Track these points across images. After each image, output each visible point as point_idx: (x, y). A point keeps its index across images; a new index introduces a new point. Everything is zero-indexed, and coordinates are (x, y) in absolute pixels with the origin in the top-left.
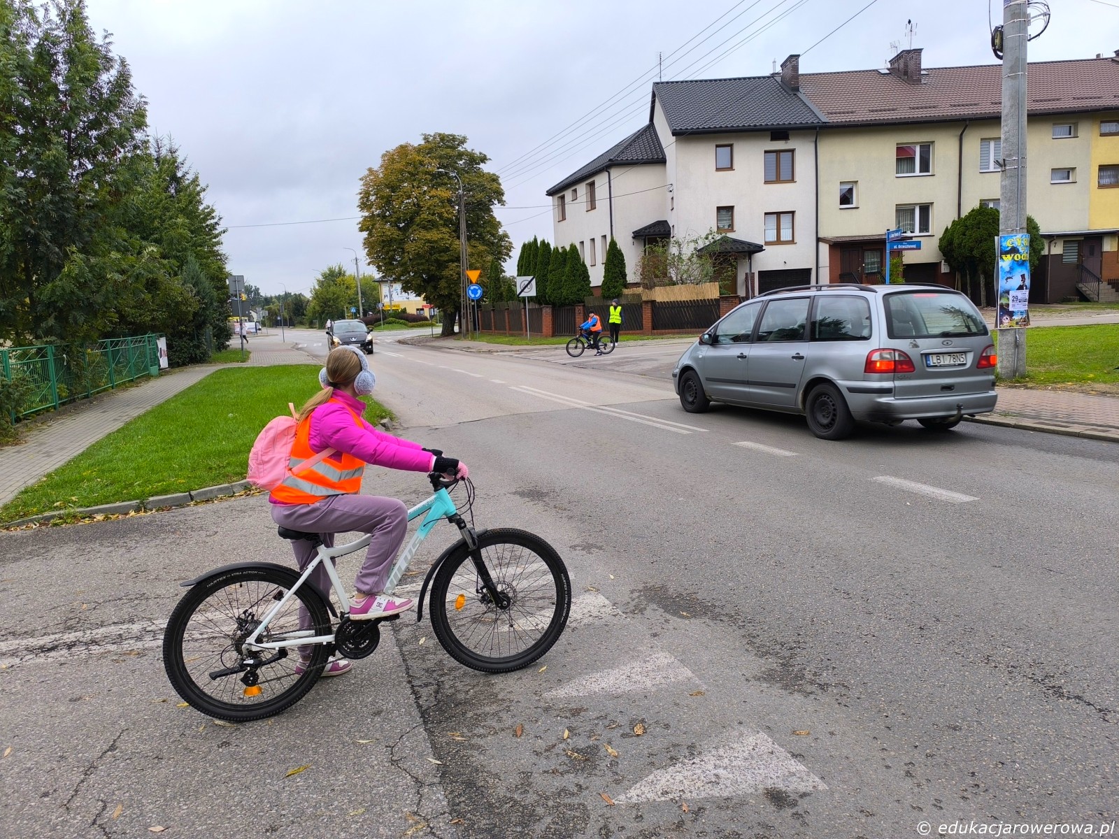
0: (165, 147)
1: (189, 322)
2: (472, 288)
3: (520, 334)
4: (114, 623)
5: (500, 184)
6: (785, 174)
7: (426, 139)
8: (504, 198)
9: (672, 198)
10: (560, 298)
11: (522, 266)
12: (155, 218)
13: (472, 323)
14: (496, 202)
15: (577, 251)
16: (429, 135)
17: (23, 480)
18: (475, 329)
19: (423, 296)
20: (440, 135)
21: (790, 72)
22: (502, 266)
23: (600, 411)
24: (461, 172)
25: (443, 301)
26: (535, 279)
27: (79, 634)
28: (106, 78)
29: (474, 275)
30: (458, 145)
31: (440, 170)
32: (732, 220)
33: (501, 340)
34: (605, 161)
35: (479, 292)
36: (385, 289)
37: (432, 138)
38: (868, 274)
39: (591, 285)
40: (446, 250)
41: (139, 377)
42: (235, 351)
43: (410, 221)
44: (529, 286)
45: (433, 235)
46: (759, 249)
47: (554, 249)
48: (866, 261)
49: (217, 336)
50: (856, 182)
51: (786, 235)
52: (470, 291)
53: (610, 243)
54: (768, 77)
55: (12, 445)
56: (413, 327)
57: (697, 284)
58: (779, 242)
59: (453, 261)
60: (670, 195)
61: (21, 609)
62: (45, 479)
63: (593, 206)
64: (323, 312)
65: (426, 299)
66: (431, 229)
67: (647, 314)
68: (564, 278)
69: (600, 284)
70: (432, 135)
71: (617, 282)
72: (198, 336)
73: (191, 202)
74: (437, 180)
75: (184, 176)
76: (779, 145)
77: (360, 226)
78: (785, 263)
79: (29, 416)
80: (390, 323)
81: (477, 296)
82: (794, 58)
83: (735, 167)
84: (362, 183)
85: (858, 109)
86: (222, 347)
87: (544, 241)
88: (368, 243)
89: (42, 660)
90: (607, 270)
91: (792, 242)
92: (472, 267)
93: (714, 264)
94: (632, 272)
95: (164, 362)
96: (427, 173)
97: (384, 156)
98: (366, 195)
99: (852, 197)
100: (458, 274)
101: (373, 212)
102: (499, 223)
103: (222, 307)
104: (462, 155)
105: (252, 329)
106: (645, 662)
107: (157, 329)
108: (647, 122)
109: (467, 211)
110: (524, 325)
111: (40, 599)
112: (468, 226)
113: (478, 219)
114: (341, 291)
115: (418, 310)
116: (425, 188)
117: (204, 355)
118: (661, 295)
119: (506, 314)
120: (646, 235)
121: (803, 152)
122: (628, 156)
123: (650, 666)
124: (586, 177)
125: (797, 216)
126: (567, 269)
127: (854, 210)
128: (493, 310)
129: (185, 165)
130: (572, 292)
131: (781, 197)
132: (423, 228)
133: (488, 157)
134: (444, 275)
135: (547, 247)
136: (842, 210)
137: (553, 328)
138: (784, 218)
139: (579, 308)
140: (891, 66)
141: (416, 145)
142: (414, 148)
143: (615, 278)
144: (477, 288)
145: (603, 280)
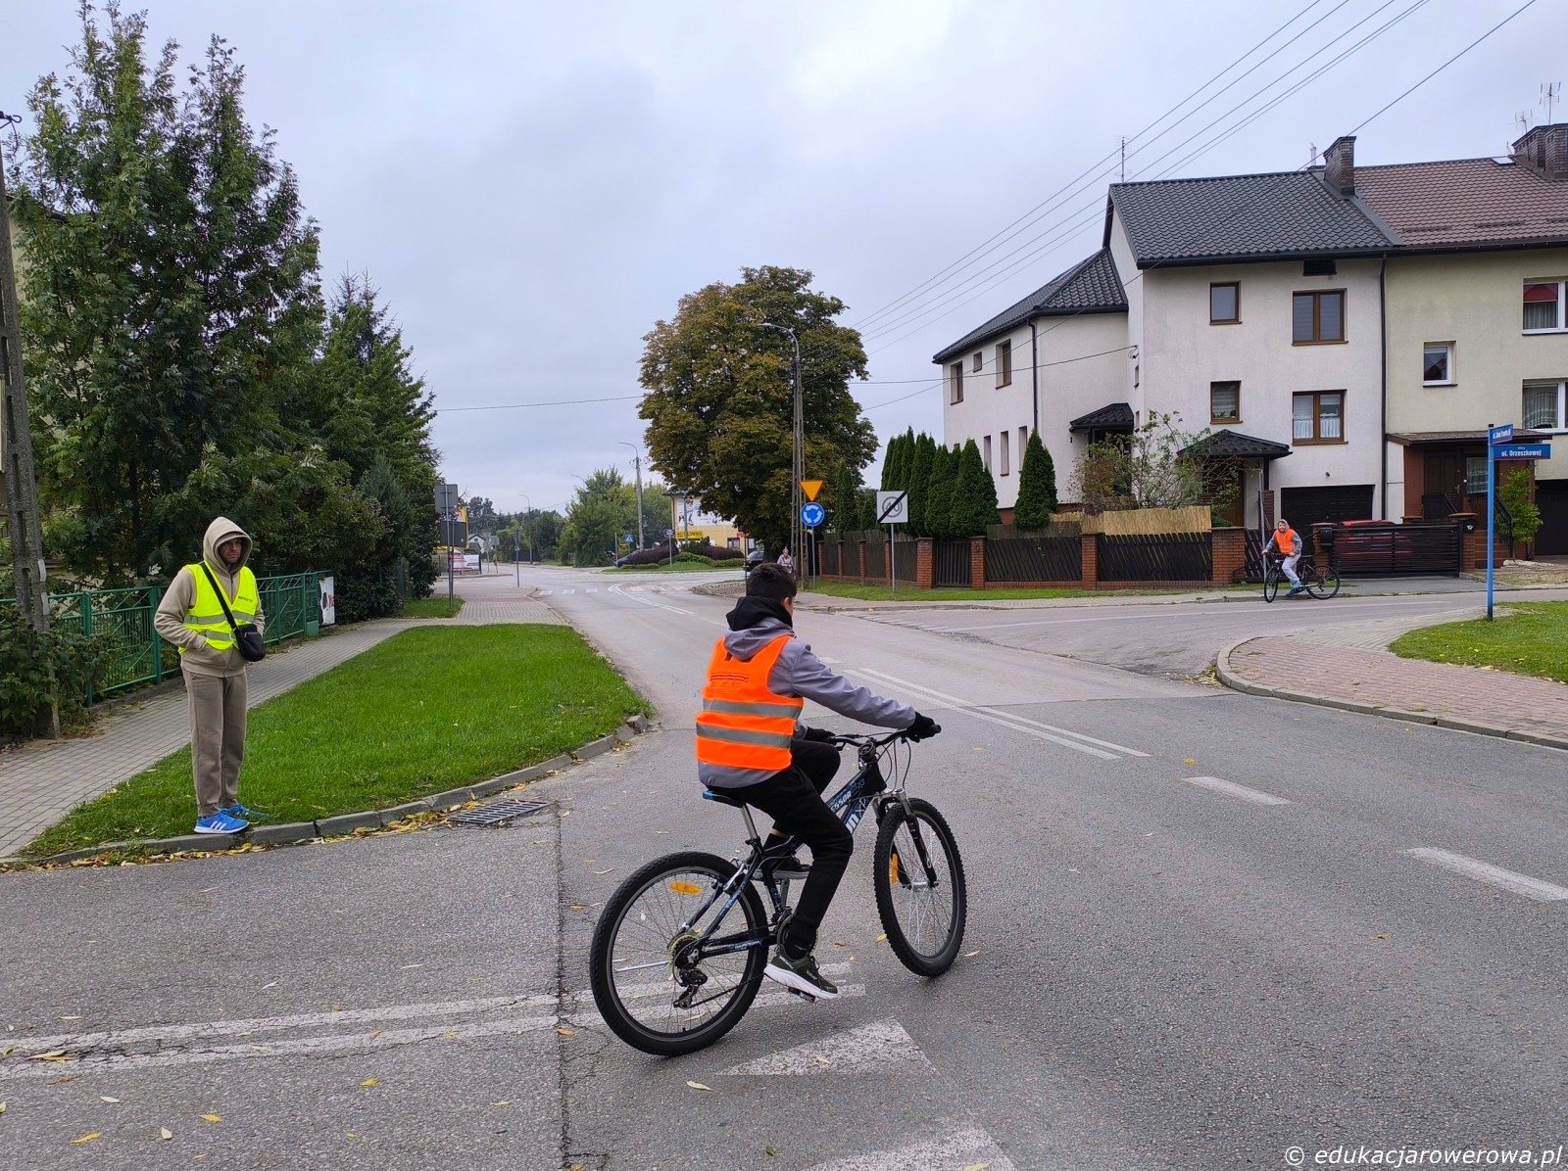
0: (359, 291)
1: (371, 554)
2: (808, 508)
3: (881, 583)
4: (155, 1022)
5: (861, 346)
6: (1328, 329)
7: (748, 275)
8: (867, 368)
9: (1137, 368)
10: (947, 527)
11: (888, 474)
12: (331, 395)
13: (807, 564)
14: (854, 374)
15: (978, 451)
16: (752, 270)
17: (82, 792)
18: (811, 573)
19: (733, 519)
20: (770, 269)
21: (1339, 164)
22: (859, 474)
23: (979, 715)
24: (800, 327)
25: (764, 528)
26: (906, 496)
27: (102, 1036)
28: (264, 195)
29: (812, 488)
30: (798, 285)
31: (766, 324)
32: (1237, 403)
33: (850, 591)
34: (1028, 308)
35: (820, 514)
36: (679, 508)
37: (756, 274)
38: (1471, 496)
39: (998, 507)
40: (773, 447)
41: (288, 638)
42: (440, 600)
43: (718, 404)
44: (897, 507)
45: (752, 425)
46: (1283, 451)
47: (940, 447)
48: (1469, 474)
49: (416, 576)
50: (1453, 343)
51: (1329, 426)
52: (805, 514)
53: (1032, 439)
54: (1303, 173)
55: (81, 737)
56: (718, 566)
57: (1174, 507)
58: (1317, 440)
59: (781, 466)
60: (1134, 363)
61: (29, 992)
62: (115, 791)
63: (1006, 380)
64: (584, 542)
65: (738, 524)
66: (750, 415)
67: (1089, 555)
68: (954, 494)
69: (1013, 506)
70: (758, 269)
71: (1041, 502)
72: (384, 576)
73: (386, 372)
74: (765, 339)
75: (383, 333)
76: (1319, 283)
77: (641, 409)
78: (1328, 475)
79: (115, 694)
80: (683, 560)
81: (816, 521)
82: (1346, 142)
83: (1242, 318)
84: (646, 343)
85: (1456, 224)
86: (422, 592)
87: (924, 435)
88: (652, 438)
89: (39, 1073)
90: (1024, 483)
91: (1340, 440)
92: (810, 476)
93: (1205, 474)
94: (1067, 485)
95: (328, 615)
96: (747, 329)
97: (683, 302)
98: (651, 362)
99: (1445, 369)
100: (789, 486)
101: (662, 389)
102: (857, 406)
103: (427, 530)
104: (804, 301)
105: (474, 564)
106: (943, 1142)
107: (322, 564)
108: (1099, 247)
109: (807, 387)
110: (888, 568)
111: (61, 979)
112: (806, 412)
113: (825, 400)
114: (613, 509)
115: (729, 540)
116: (744, 352)
117: (391, 605)
118: (1111, 524)
119: (861, 549)
120: (1093, 427)
121: (1360, 294)
122: (1065, 302)
123: (947, 1151)
124: (997, 335)
125: (1349, 396)
126: (959, 479)
127: (1448, 390)
128: (841, 543)
129: (386, 317)
130: (966, 517)
131: (1321, 366)
132: (737, 414)
133: (844, 304)
134: (766, 488)
135: (929, 444)
136: (1428, 391)
137: (934, 573)
138: (1325, 401)
139: (977, 544)
140: (1516, 152)
141: (732, 286)
142: (730, 290)
143: (1038, 495)
144: (817, 508)
145: (1018, 497)
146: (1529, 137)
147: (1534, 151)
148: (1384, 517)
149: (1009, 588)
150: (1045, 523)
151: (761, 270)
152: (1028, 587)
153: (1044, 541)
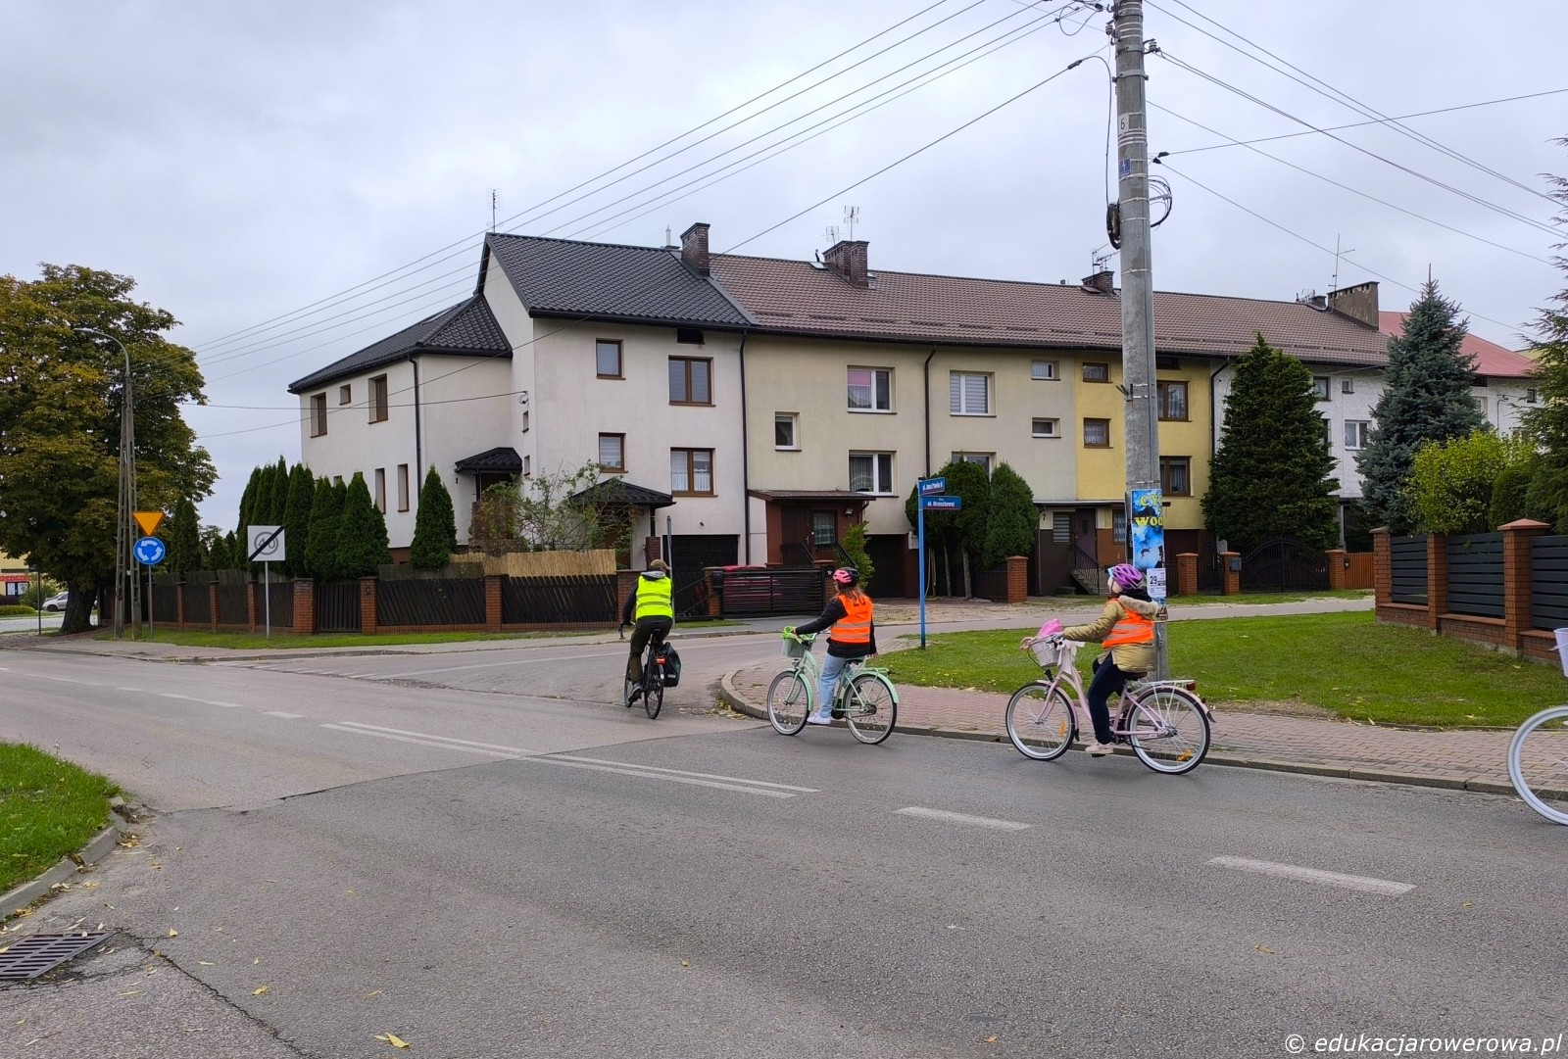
2: (144, 543)
3: (243, 629)
5: (196, 367)
6: (698, 392)
7: (50, 272)
8: (205, 391)
9: (526, 414)
10: (332, 566)
11: (251, 508)
13: (139, 609)
14: (187, 397)
15: (367, 488)
16: (55, 267)
18: (145, 618)
19: (25, 557)
20: (80, 270)
21: (695, 247)
22: (194, 508)
25: (71, 566)
26: (283, 531)
29: (147, 521)
30: (116, 291)
32: (623, 454)
33: (200, 639)
34: (409, 344)
35: (159, 550)
37: (61, 273)
38: (819, 546)
39: (389, 546)
40: (86, 473)
44: (272, 543)
45: (60, 445)
46: (666, 501)
47: (320, 480)
48: (816, 527)
50: (797, 414)
51: (701, 482)
52: (140, 550)
53: (428, 477)
54: (663, 251)
57: (578, 550)
58: (691, 492)
59: (100, 495)
60: (523, 408)
63: (381, 413)
65: (32, 561)
66: (54, 433)
67: (493, 597)
68: (339, 532)
69: (409, 545)
70: (64, 267)
71: (440, 541)
74: (76, 348)
76: (690, 350)
78: (702, 524)
81: (154, 558)
82: (701, 228)
83: (625, 375)
85: (795, 313)
87: (299, 467)
91: (710, 494)
93: (602, 520)
96: (50, 334)
99: (792, 436)
100: (113, 518)
102: (191, 431)
104: (124, 310)
108: (472, 294)
116: (45, 360)
118: (515, 566)
119: (212, 593)
120: (480, 469)
121: (724, 365)
122: (445, 341)
124: (370, 367)
125: (717, 455)
126: (345, 517)
127: (795, 454)
130: (354, 556)
131: (695, 426)
132: (38, 431)
133: (176, 318)
134: (77, 520)
135: (305, 476)
136: (779, 453)
137: (315, 618)
138: (698, 458)
139: (367, 585)
140: (826, 260)
141: (29, 282)
142: (25, 286)
143: (438, 534)
144: (155, 544)
145: (414, 536)
146: (837, 249)
147: (841, 262)
148: (748, 562)
149: (405, 632)
150: (444, 563)
151: (68, 269)
152: (426, 631)
153: (445, 583)
